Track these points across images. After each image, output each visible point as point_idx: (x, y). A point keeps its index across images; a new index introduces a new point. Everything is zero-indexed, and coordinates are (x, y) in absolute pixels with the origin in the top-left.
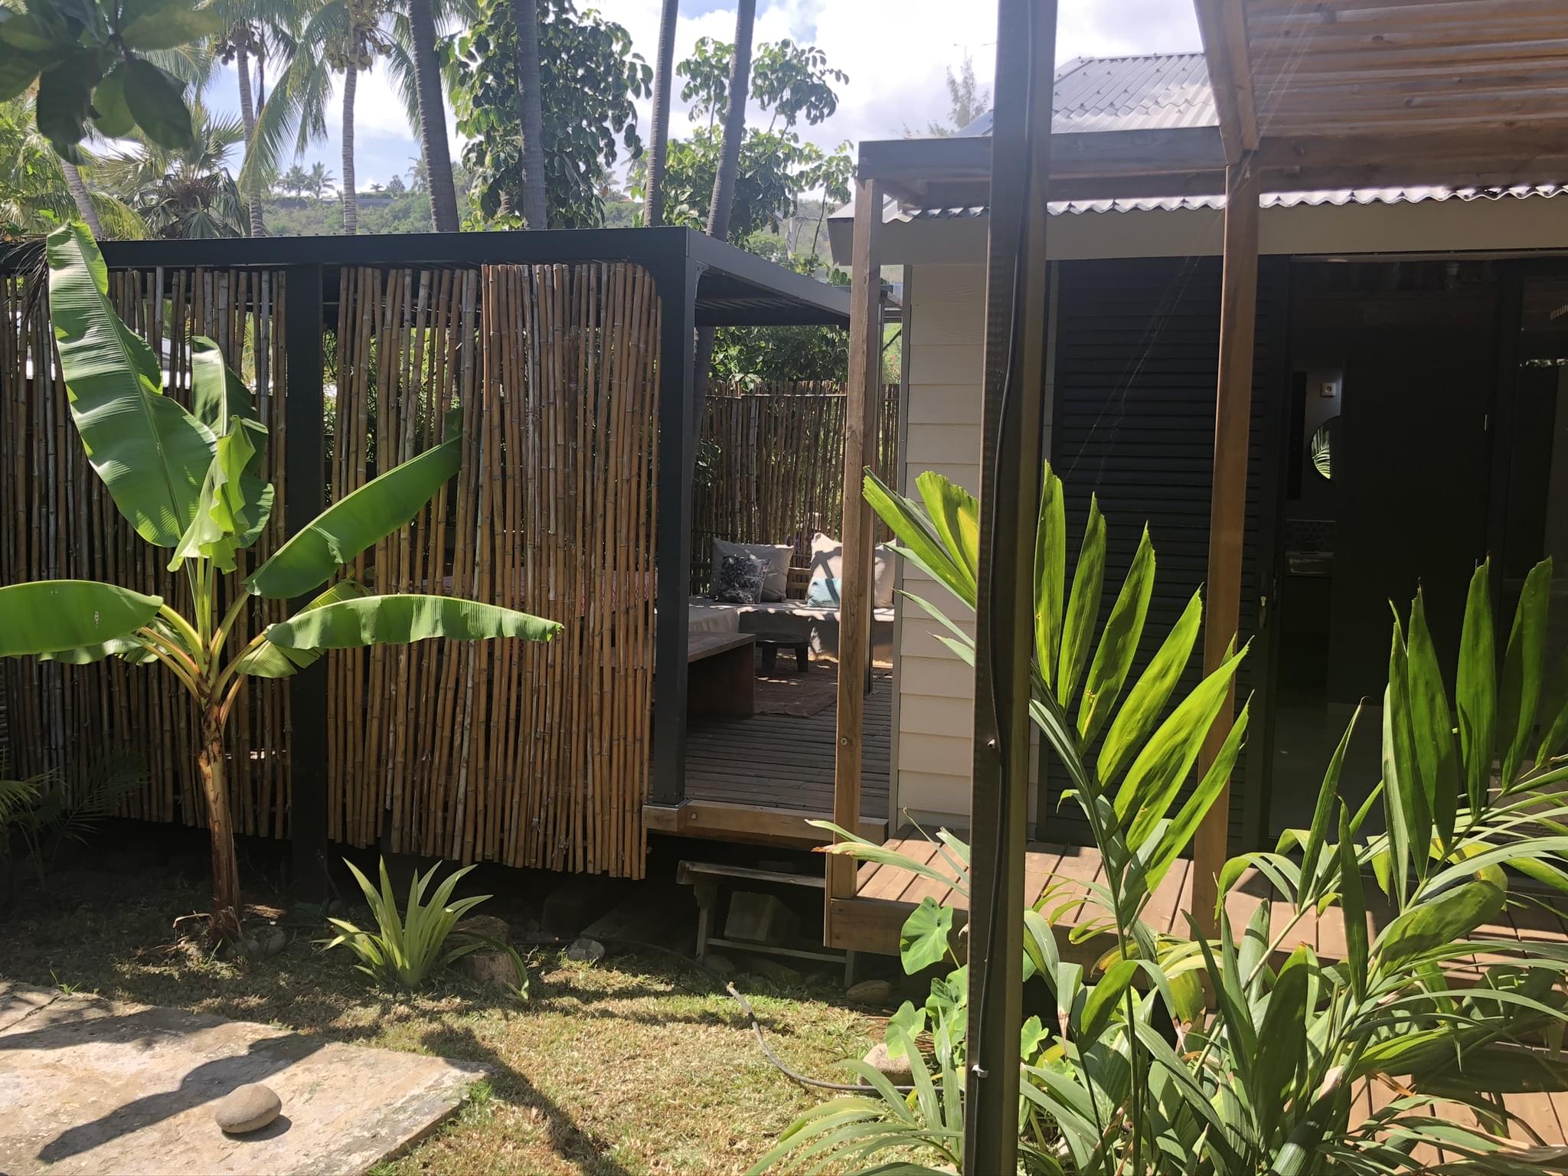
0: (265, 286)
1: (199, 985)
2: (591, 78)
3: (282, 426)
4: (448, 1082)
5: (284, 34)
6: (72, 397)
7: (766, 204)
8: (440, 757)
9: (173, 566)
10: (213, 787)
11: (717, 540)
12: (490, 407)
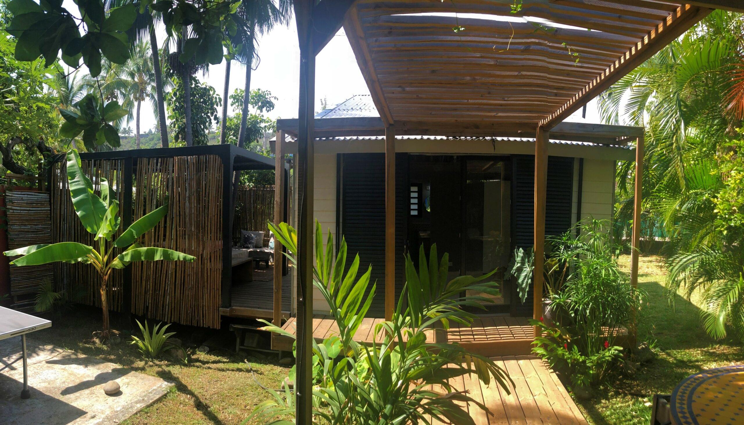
0: (119, 164)
1: (99, 351)
2: (205, 102)
3: (123, 201)
4: (164, 386)
5: (123, 93)
6: (72, 194)
7: (255, 135)
8: (161, 292)
9: (96, 239)
10: (103, 298)
11: (242, 230)
12: (176, 196)
